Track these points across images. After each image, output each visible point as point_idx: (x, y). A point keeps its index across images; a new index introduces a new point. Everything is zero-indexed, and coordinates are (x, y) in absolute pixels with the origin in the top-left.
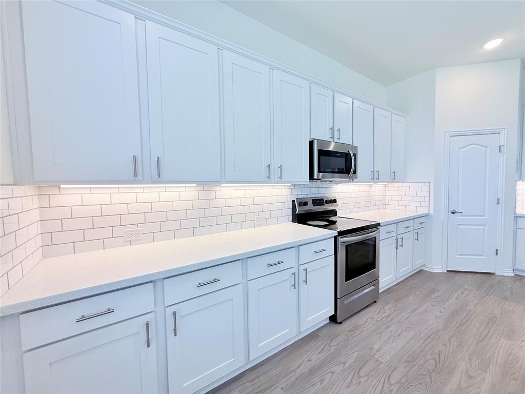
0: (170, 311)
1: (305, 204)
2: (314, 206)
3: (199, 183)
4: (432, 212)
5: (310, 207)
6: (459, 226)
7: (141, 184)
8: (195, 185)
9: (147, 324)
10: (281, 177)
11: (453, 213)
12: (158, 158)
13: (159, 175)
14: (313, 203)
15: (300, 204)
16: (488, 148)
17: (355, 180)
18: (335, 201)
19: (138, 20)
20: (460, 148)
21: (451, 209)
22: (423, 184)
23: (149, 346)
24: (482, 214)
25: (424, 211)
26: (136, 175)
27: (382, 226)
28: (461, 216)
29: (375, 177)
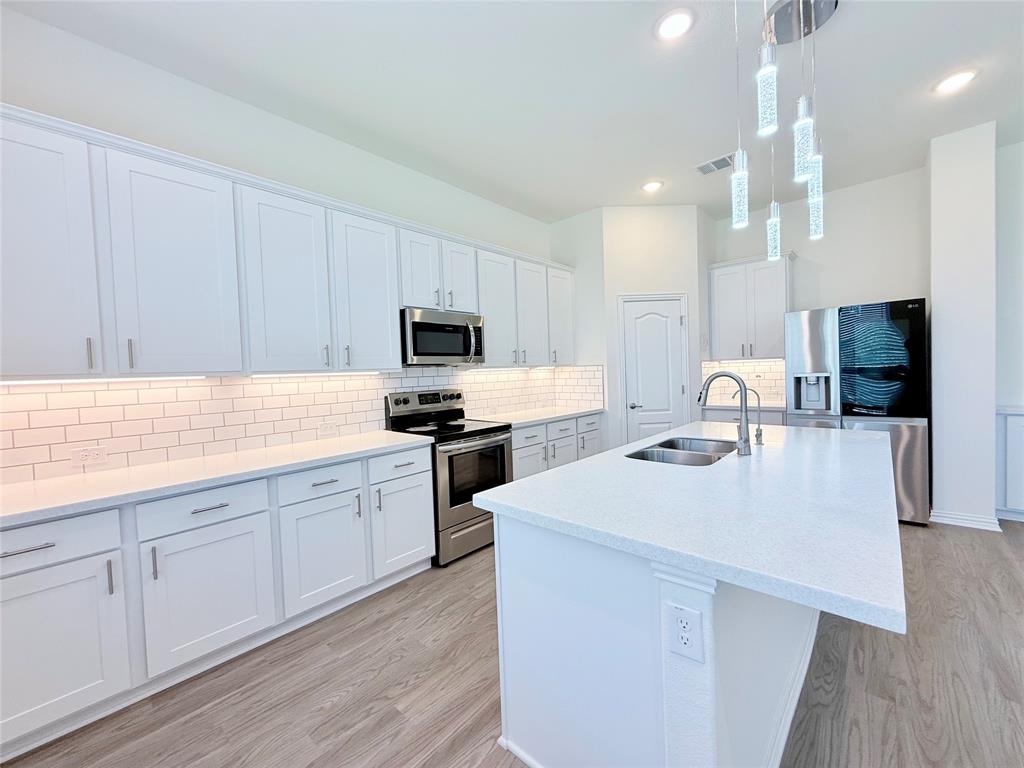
0: (146, 548)
1: (406, 401)
2: (421, 404)
3: (209, 374)
4: (607, 408)
5: (415, 406)
6: (643, 426)
7: (103, 378)
8: (203, 377)
9: (109, 563)
10: (348, 364)
11: (632, 408)
12: (130, 341)
13: (132, 366)
14: (420, 400)
15: (397, 402)
16: (669, 320)
17: (484, 364)
18: (459, 396)
19: (92, 147)
20: (637, 318)
21: (630, 403)
22: (595, 368)
23: (111, 592)
24: (666, 407)
25: (598, 406)
26: (91, 365)
27: (515, 429)
28: (643, 411)
29: (519, 359)
